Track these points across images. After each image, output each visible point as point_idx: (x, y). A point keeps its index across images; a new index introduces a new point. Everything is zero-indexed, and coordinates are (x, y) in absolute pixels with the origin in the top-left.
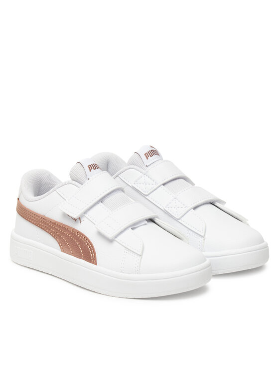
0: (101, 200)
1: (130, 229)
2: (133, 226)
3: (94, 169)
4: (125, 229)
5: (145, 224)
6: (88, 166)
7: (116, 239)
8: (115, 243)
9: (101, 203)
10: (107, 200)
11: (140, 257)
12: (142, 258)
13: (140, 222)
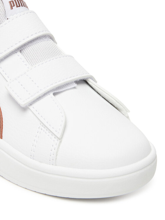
0: (20, 49)
1: (51, 94)
2: (56, 91)
3: (17, 7)
4: (45, 94)
5: (75, 88)
6: (10, 2)
7: (31, 107)
8: (29, 113)
9: (19, 53)
10: (28, 50)
11: (59, 141)
12: (61, 142)
13: (67, 84)
